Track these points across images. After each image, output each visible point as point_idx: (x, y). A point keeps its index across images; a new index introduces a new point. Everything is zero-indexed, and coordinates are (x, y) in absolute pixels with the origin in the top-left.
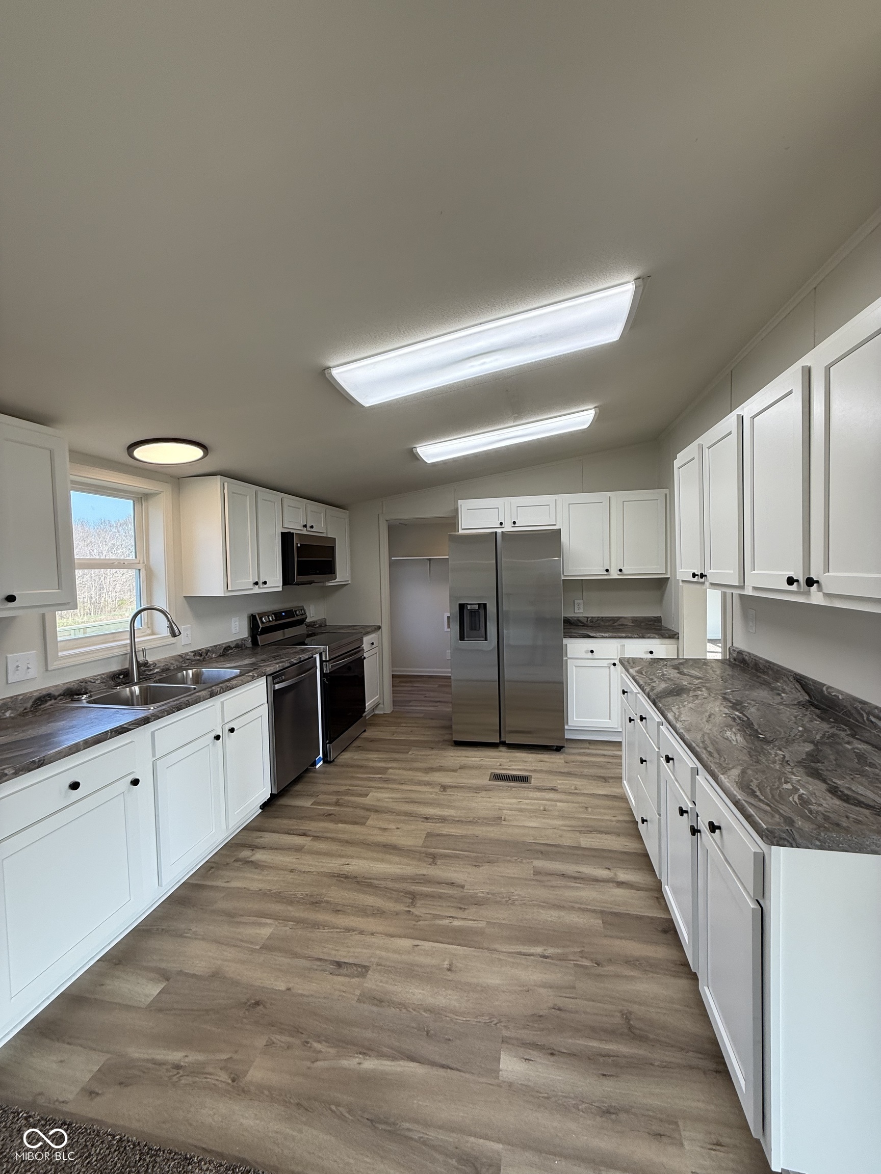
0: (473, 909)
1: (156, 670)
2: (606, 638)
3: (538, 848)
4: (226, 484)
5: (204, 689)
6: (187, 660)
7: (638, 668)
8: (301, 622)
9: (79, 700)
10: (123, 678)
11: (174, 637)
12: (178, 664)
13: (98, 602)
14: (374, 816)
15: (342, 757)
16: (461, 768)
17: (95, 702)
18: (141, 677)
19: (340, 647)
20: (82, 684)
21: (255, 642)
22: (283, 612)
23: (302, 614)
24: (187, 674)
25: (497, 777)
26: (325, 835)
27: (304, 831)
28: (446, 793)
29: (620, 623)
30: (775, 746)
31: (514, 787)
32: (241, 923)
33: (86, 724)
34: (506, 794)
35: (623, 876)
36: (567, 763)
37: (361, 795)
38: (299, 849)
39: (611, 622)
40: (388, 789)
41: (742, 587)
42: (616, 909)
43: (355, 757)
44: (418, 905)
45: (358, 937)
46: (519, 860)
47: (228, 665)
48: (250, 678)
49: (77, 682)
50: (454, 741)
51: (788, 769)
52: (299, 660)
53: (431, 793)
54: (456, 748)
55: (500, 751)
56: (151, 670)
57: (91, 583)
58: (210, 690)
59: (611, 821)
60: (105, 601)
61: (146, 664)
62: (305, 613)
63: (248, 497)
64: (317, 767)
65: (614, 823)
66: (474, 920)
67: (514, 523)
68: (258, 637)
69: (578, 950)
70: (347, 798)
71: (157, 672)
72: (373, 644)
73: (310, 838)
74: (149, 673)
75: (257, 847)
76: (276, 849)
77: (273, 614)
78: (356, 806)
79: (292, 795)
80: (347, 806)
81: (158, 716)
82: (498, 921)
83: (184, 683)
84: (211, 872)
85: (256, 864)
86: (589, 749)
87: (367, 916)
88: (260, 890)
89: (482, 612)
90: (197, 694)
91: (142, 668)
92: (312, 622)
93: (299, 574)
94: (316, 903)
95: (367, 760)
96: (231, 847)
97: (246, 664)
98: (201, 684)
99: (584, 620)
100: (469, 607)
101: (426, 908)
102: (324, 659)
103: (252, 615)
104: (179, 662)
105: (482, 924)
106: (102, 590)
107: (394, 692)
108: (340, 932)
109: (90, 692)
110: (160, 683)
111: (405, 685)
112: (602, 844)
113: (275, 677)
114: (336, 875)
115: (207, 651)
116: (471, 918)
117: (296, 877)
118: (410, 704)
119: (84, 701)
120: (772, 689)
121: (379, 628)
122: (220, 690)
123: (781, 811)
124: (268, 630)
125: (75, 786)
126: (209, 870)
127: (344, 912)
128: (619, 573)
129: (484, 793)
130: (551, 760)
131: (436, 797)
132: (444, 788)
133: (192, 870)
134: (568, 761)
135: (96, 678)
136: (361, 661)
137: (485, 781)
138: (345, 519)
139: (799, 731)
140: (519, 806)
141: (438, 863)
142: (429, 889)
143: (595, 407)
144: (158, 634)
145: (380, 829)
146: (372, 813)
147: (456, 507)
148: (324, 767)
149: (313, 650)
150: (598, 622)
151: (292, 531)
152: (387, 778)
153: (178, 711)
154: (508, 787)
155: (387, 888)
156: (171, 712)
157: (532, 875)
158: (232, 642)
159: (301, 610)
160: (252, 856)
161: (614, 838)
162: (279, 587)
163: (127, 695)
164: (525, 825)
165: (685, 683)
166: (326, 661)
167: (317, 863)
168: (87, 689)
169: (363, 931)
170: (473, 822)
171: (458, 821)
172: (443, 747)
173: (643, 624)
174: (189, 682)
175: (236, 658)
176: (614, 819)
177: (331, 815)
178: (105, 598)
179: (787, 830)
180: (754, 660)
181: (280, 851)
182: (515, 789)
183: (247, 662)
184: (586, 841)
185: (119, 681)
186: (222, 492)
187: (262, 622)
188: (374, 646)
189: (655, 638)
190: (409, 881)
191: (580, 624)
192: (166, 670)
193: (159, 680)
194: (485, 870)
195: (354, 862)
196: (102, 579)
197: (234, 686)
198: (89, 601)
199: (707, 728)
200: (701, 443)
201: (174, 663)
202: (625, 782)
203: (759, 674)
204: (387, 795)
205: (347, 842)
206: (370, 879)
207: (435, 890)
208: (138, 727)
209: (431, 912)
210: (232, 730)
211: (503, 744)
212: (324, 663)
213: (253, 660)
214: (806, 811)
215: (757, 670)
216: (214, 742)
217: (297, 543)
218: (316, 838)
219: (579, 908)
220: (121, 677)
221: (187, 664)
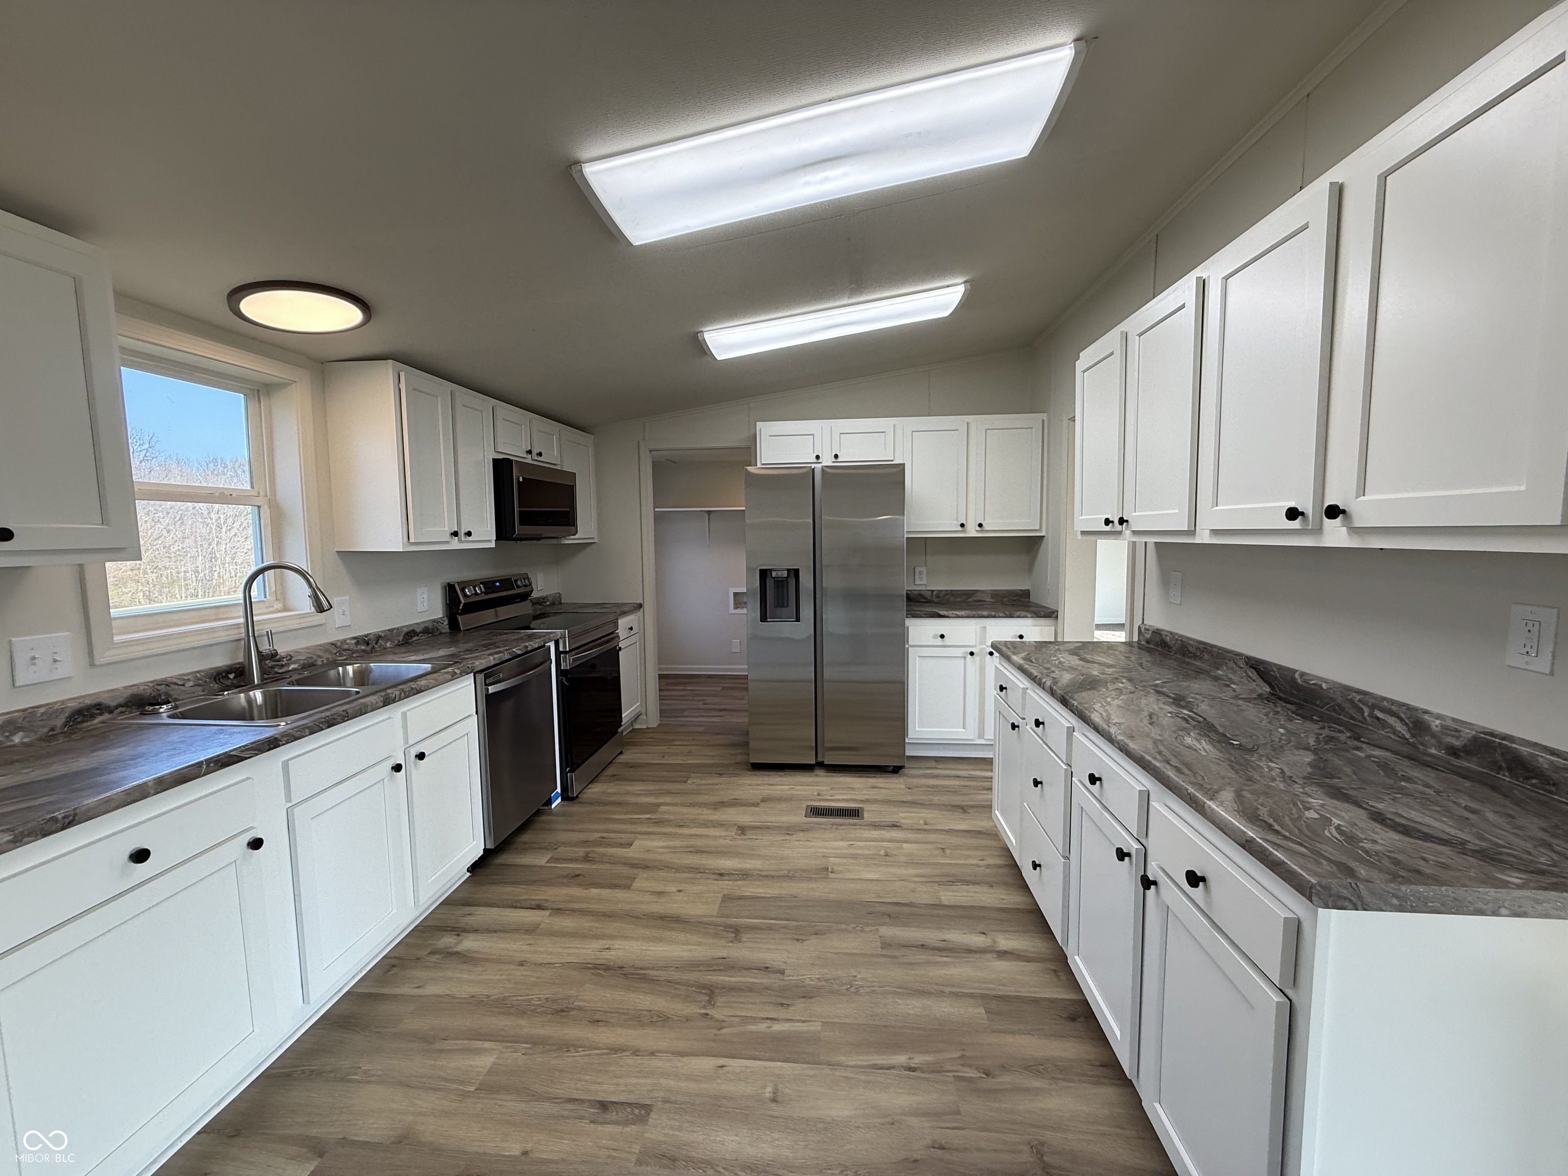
0: (800, 1005)
1: (292, 667)
2: (962, 617)
3: (884, 909)
4: (402, 375)
5: (374, 694)
6: (344, 650)
7: (1024, 654)
8: (525, 597)
9: (156, 713)
10: (235, 677)
11: (321, 612)
12: (329, 656)
13: (208, 578)
14: (643, 874)
15: (590, 790)
16: (764, 800)
17: (183, 716)
18: (266, 676)
19: (586, 632)
20: (159, 688)
21: (454, 625)
22: (497, 581)
23: (526, 586)
24: (345, 671)
25: (817, 812)
26: (570, 906)
27: (537, 902)
28: (745, 837)
29: (976, 599)
30: (1262, 756)
31: (841, 825)
32: (442, 1051)
33: (162, 752)
34: (831, 835)
35: (1006, 942)
36: (909, 788)
37: (622, 845)
38: (531, 930)
39: (964, 597)
40: (660, 834)
41: (1192, 533)
42: (1002, 991)
43: (609, 791)
44: (719, 1004)
45: (631, 1060)
46: (858, 928)
47: (413, 658)
48: (449, 676)
49: (151, 685)
50: (751, 763)
51: (1298, 789)
52: (524, 651)
53: (725, 838)
54: (753, 773)
55: (817, 776)
56: (283, 666)
57: (195, 550)
58: (383, 694)
59: (978, 866)
60: (219, 576)
61: (273, 655)
62: (531, 584)
63: (439, 399)
64: (553, 806)
65: (983, 868)
66: (803, 1022)
67: (836, 456)
68: (459, 618)
69: (956, 1056)
70: (601, 850)
71: (294, 670)
72: (631, 629)
73: (547, 913)
74: (280, 671)
75: (465, 931)
76: (495, 931)
77: (481, 583)
78: (615, 861)
79: (516, 849)
80: (602, 862)
81: (293, 735)
82: (838, 1020)
83: (340, 685)
84: (391, 973)
85: (465, 956)
86: (936, 768)
87: (642, 1025)
88: (473, 997)
89: (792, 582)
90: (362, 701)
91: (267, 662)
92: (539, 598)
93: (521, 524)
94: (563, 1011)
95: (628, 793)
96: (424, 932)
97: (442, 657)
98: (368, 685)
99: (928, 595)
100: (774, 574)
101: (731, 1007)
102: (561, 649)
103: (449, 584)
104: (331, 653)
105: (815, 1027)
106: (213, 560)
107: (661, 698)
108: (602, 1054)
109: (176, 700)
110: (299, 685)
111: (674, 688)
112: (970, 898)
113: (488, 674)
114: (590, 966)
115: (378, 637)
116: (799, 1018)
117: (528, 973)
118: (685, 714)
119: (165, 715)
120: (1216, 679)
121: (640, 606)
122: (401, 694)
123: (1324, 853)
124: (473, 607)
125: (141, 856)
126: (389, 971)
127: (606, 1023)
128: (978, 529)
129: (801, 834)
130: (887, 786)
131: (731, 843)
132: (742, 829)
133: (361, 971)
134: (910, 786)
135: (186, 678)
136: (615, 653)
137: (799, 817)
138: (588, 447)
139: (1282, 735)
140: (850, 851)
141: (744, 939)
142: (733, 979)
143: (965, 282)
144: (294, 610)
145: (653, 893)
146: (640, 869)
147: (752, 432)
148: (562, 805)
149: (545, 636)
150: (947, 597)
151: (511, 458)
152: (658, 819)
153: (329, 727)
154: (833, 825)
155: (670, 982)
156: (317, 728)
157: (879, 949)
158: (417, 624)
159: (524, 579)
160: (457, 944)
161: (985, 889)
162: (490, 541)
163: (240, 703)
164: (862, 877)
165: (1096, 673)
166: (565, 652)
167: (560, 950)
168: (171, 696)
169: (638, 1050)
170: (789, 876)
171: (767, 876)
172: (735, 772)
173: (1006, 600)
174: (349, 683)
175: (424, 647)
176: (981, 863)
177: (578, 875)
178: (219, 573)
179: (1350, 883)
180: (1179, 642)
181: (502, 935)
182: (843, 827)
183: (442, 652)
184: (948, 896)
185: (228, 683)
186: (397, 387)
187: (465, 596)
188: (632, 632)
189: (1027, 617)
190: (702, 968)
191: (922, 600)
192: (309, 665)
193: (296, 680)
194: (813, 946)
195: (617, 944)
196: (214, 544)
197: (423, 688)
198: (193, 576)
199: (1155, 732)
200: (1126, 330)
201: (322, 655)
202: (997, 812)
203: (1188, 660)
204: (661, 844)
205: (604, 915)
206: (642, 969)
207: (742, 979)
208: (257, 755)
209: (738, 1013)
210: (421, 756)
211: (820, 765)
212: (562, 655)
213: (452, 650)
214: (1360, 852)
215: (1184, 655)
216: (391, 777)
217: (517, 476)
218: (557, 911)
219: (951, 993)
220: (232, 676)
221: (345, 657)
